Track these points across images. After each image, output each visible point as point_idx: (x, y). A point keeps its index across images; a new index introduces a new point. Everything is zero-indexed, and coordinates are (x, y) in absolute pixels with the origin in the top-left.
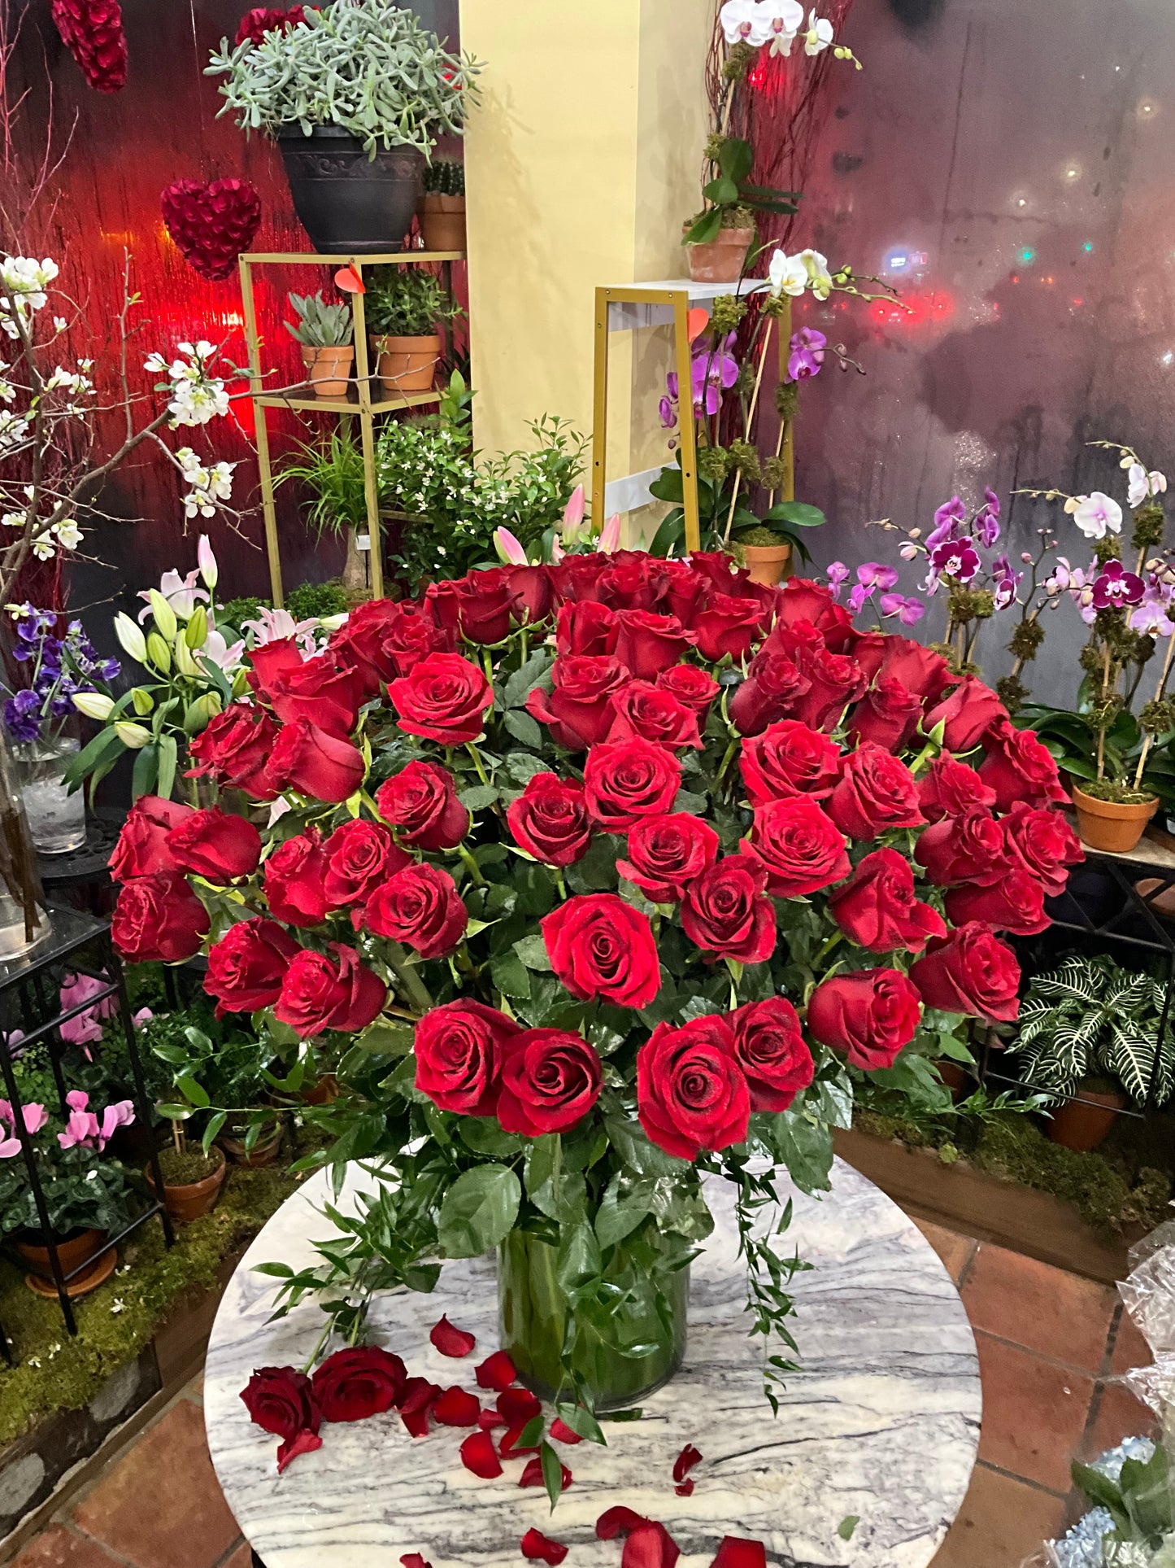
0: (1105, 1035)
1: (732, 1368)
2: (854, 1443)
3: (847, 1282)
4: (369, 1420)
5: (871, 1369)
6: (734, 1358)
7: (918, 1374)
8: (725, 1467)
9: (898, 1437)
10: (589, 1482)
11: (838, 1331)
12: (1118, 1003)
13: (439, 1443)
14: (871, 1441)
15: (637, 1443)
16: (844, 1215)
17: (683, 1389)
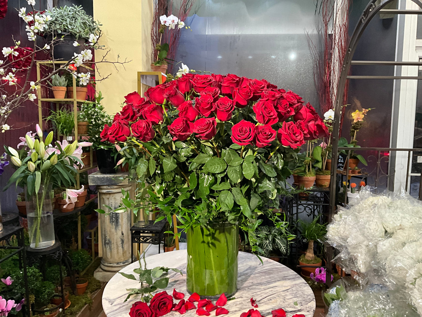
0: (274, 241)
1: (249, 287)
2: (286, 292)
3: (262, 269)
4: (167, 315)
5: (278, 281)
6: (248, 285)
7: (289, 279)
8: (261, 301)
9: (294, 289)
10: (233, 311)
11: (267, 277)
12: (275, 232)
13: (189, 314)
14: (289, 290)
15: (239, 303)
16: (253, 260)
17: (241, 292)
